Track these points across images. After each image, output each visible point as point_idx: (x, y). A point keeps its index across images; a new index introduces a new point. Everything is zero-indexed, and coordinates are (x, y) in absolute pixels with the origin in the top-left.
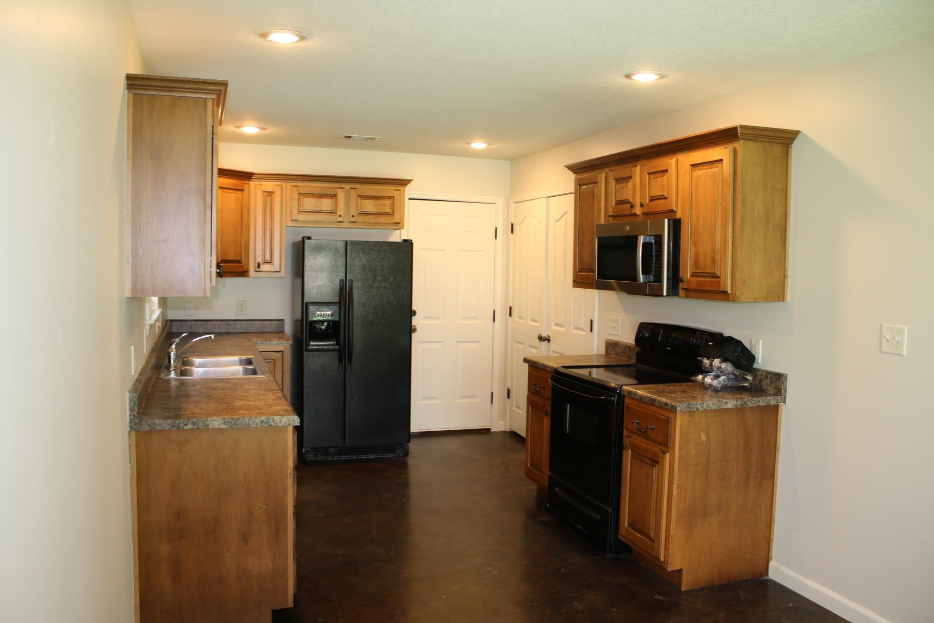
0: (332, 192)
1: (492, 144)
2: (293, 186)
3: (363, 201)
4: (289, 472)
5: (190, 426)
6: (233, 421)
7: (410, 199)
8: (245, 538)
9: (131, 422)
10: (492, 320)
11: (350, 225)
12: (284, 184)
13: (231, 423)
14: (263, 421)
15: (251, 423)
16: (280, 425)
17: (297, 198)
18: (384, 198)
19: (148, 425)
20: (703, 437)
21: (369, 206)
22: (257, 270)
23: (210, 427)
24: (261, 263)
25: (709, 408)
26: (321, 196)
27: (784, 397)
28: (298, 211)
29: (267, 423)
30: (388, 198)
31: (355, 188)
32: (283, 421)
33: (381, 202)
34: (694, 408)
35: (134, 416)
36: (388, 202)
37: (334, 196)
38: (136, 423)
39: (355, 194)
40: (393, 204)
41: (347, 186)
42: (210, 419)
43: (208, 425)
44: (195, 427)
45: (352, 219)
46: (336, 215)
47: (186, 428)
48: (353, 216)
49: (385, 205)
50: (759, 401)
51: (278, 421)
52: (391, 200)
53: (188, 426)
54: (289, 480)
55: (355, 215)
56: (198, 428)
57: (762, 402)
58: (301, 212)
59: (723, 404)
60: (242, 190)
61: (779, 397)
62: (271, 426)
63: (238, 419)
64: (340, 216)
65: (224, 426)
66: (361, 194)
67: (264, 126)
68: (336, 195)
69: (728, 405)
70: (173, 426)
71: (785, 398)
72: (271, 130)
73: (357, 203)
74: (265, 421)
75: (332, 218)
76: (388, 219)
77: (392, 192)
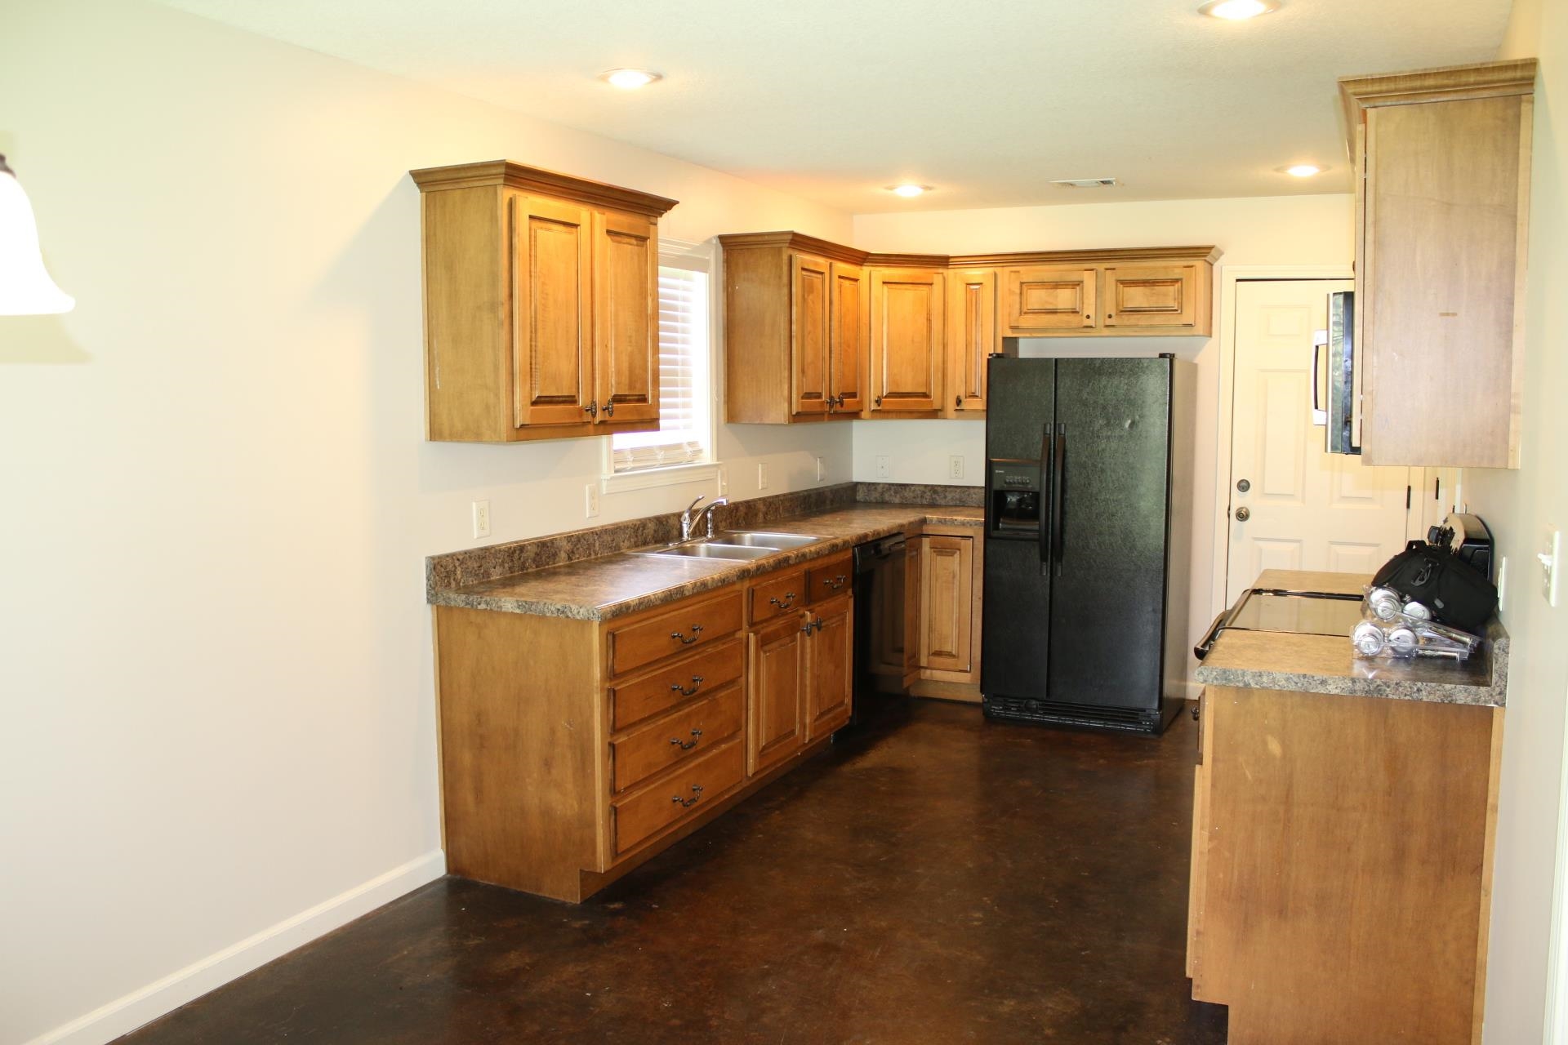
0: (1074, 277)
1: (1328, 168)
2: (1012, 272)
3: (1127, 289)
4: (595, 684)
5: (483, 606)
6: (527, 606)
7: (1238, 280)
8: (548, 764)
9: (428, 593)
10: (1405, 506)
11: (1107, 332)
12: (998, 270)
13: (525, 607)
14: (559, 610)
15: (546, 610)
16: (579, 618)
17: (1018, 291)
18: (1164, 282)
19: (444, 599)
20: (1275, 747)
21: (1137, 297)
22: (958, 408)
23: (503, 610)
24: (963, 398)
25: (1277, 688)
26: (1057, 285)
27: (1498, 690)
28: (1021, 312)
29: (563, 612)
30: (1171, 282)
31: (1114, 269)
32: (581, 613)
33: (1157, 289)
34: (1239, 681)
35: (431, 586)
36: (1172, 290)
37: (1077, 284)
38: (432, 595)
39: (1114, 278)
40: (1181, 292)
41: (1101, 266)
42: (503, 600)
43: (501, 607)
44: (489, 608)
45: (1109, 322)
46: (1082, 315)
47: (479, 607)
48: (1110, 316)
49: (1165, 295)
50: (1419, 690)
51: (576, 612)
52: (1177, 285)
53: (482, 605)
54: (595, 696)
55: (1113, 314)
56: (491, 610)
57: (1430, 693)
58: (1025, 313)
59: (1313, 683)
60: (931, 284)
61: (1483, 689)
62: (567, 617)
63: (532, 603)
64: (1088, 317)
65: (517, 611)
66: (1122, 278)
67: (930, 185)
68: (1082, 282)
69: (1330, 688)
70: (467, 604)
71: (1502, 693)
72: (941, 190)
73: (1117, 293)
74: (562, 609)
75: (1073, 320)
76: (1173, 320)
77: (1177, 271)
